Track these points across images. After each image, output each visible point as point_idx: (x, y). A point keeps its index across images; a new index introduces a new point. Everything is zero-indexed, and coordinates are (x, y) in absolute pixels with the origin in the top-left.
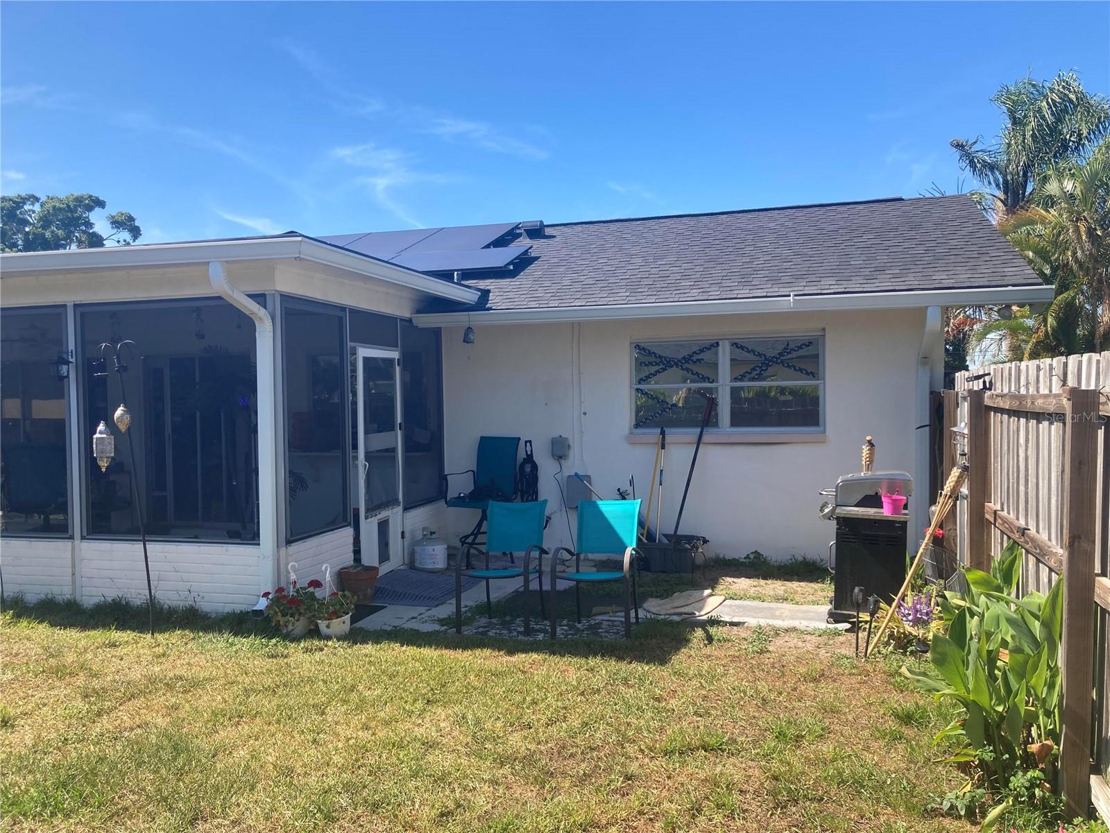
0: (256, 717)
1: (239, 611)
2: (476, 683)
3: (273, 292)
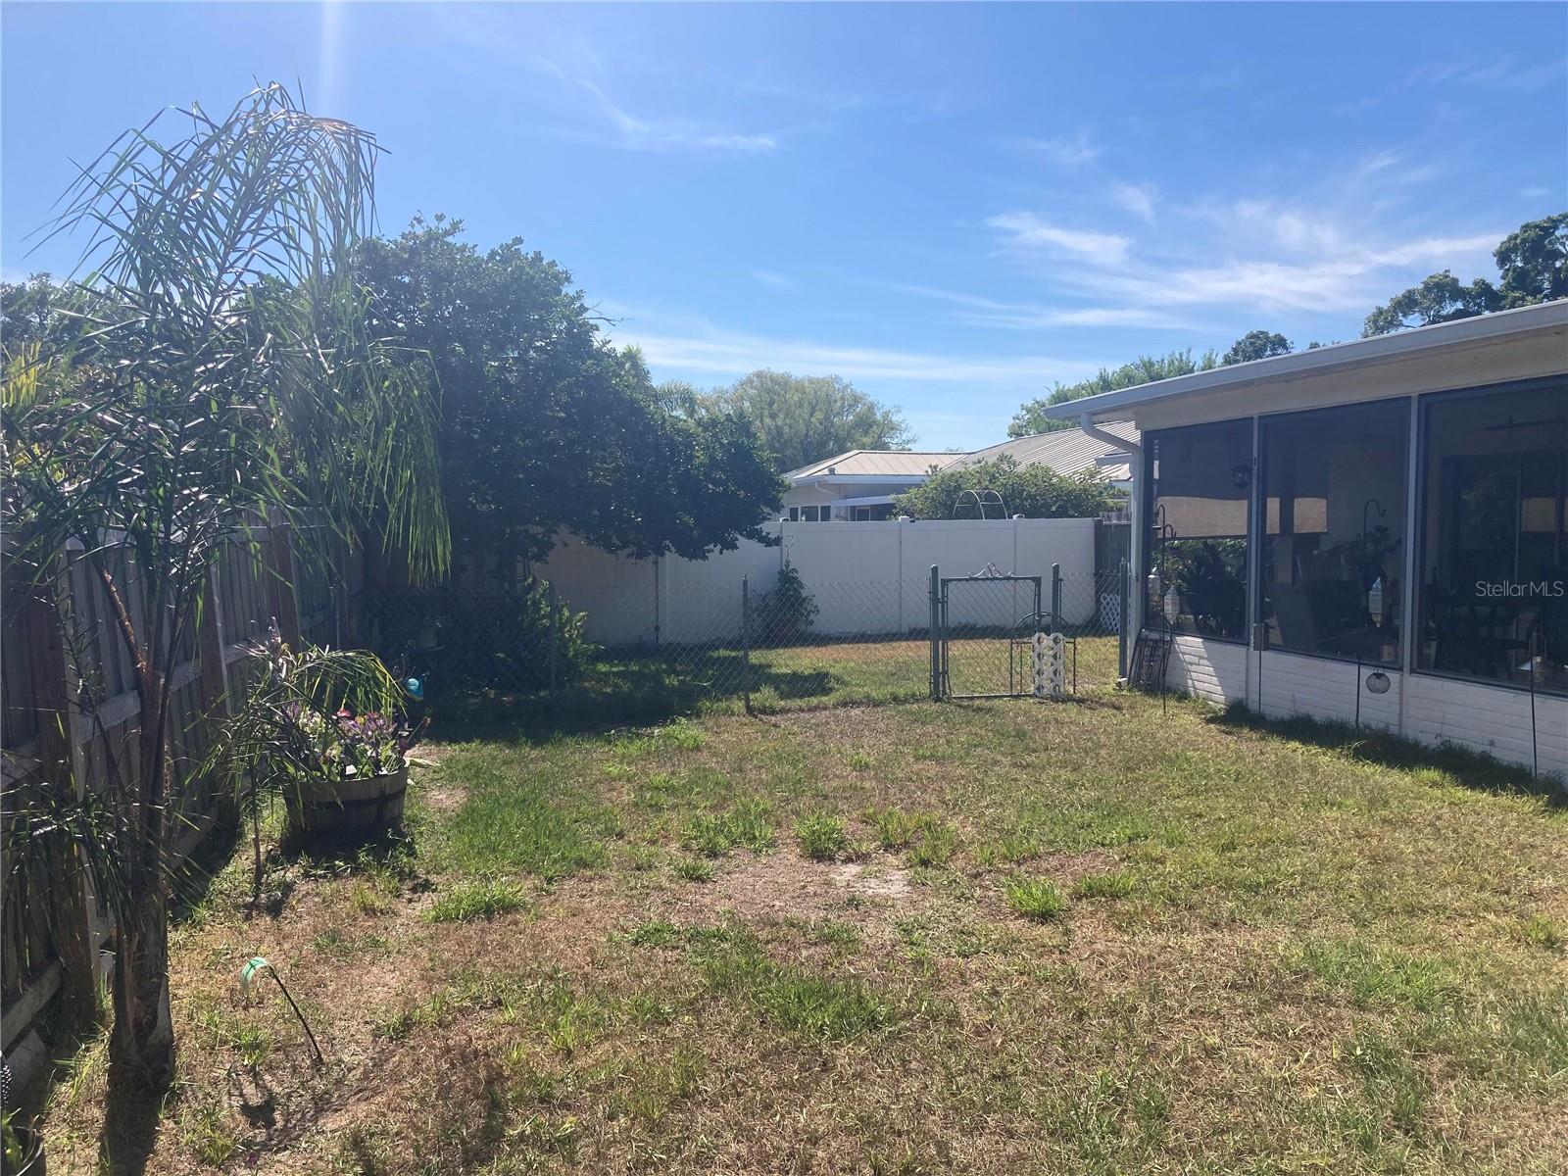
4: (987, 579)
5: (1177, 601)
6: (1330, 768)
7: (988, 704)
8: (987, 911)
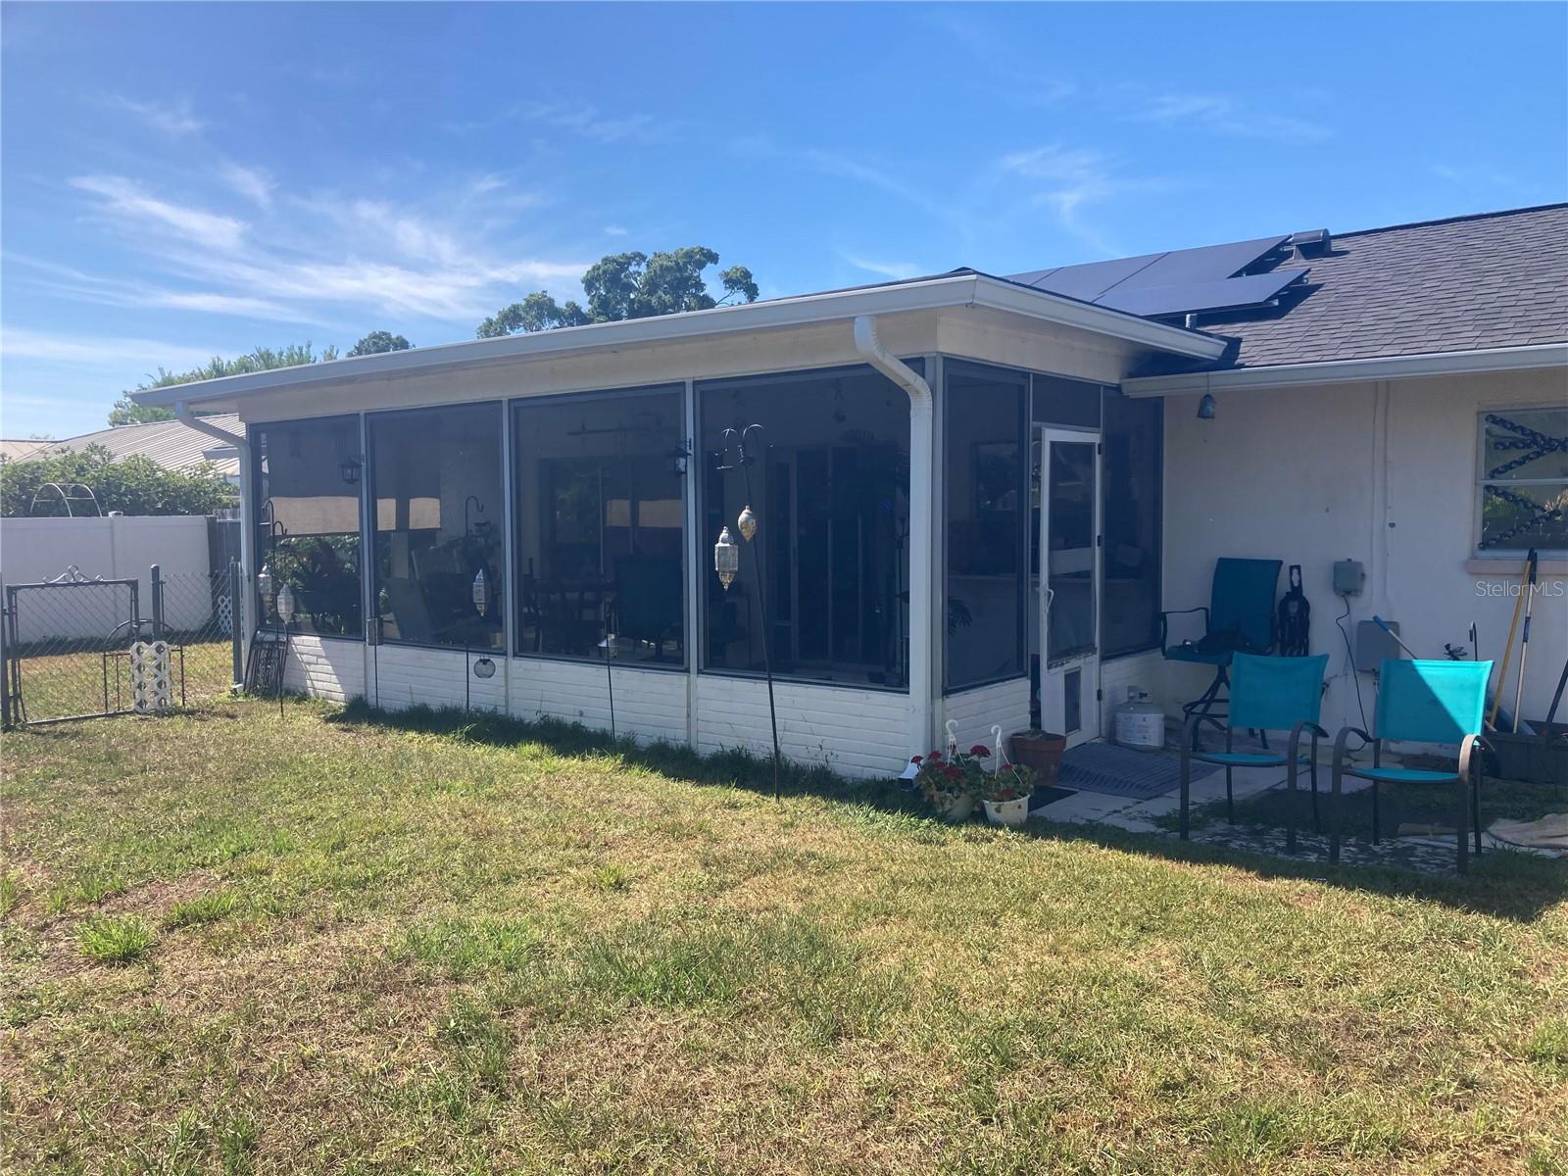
0: (907, 917)
1: (881, 779)
2: (1214, 912)
3: (935, 355)
4: (70, 584)
5: (292, 601)
6: (444, 753)
7: (76, 727)
8: (54, 966)
